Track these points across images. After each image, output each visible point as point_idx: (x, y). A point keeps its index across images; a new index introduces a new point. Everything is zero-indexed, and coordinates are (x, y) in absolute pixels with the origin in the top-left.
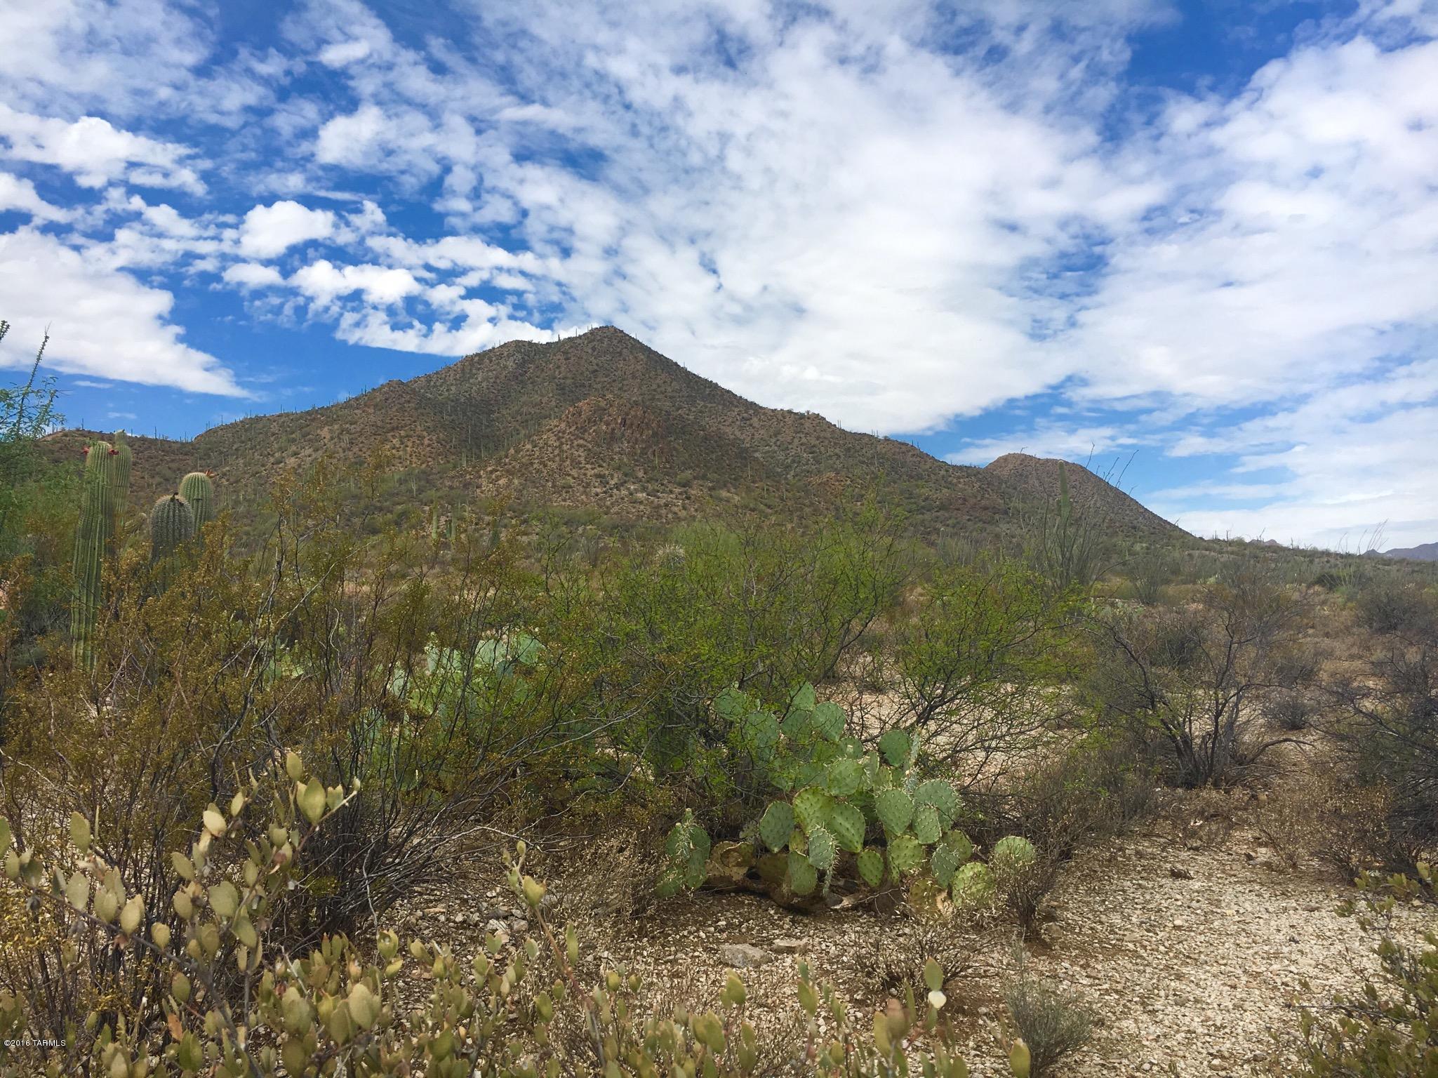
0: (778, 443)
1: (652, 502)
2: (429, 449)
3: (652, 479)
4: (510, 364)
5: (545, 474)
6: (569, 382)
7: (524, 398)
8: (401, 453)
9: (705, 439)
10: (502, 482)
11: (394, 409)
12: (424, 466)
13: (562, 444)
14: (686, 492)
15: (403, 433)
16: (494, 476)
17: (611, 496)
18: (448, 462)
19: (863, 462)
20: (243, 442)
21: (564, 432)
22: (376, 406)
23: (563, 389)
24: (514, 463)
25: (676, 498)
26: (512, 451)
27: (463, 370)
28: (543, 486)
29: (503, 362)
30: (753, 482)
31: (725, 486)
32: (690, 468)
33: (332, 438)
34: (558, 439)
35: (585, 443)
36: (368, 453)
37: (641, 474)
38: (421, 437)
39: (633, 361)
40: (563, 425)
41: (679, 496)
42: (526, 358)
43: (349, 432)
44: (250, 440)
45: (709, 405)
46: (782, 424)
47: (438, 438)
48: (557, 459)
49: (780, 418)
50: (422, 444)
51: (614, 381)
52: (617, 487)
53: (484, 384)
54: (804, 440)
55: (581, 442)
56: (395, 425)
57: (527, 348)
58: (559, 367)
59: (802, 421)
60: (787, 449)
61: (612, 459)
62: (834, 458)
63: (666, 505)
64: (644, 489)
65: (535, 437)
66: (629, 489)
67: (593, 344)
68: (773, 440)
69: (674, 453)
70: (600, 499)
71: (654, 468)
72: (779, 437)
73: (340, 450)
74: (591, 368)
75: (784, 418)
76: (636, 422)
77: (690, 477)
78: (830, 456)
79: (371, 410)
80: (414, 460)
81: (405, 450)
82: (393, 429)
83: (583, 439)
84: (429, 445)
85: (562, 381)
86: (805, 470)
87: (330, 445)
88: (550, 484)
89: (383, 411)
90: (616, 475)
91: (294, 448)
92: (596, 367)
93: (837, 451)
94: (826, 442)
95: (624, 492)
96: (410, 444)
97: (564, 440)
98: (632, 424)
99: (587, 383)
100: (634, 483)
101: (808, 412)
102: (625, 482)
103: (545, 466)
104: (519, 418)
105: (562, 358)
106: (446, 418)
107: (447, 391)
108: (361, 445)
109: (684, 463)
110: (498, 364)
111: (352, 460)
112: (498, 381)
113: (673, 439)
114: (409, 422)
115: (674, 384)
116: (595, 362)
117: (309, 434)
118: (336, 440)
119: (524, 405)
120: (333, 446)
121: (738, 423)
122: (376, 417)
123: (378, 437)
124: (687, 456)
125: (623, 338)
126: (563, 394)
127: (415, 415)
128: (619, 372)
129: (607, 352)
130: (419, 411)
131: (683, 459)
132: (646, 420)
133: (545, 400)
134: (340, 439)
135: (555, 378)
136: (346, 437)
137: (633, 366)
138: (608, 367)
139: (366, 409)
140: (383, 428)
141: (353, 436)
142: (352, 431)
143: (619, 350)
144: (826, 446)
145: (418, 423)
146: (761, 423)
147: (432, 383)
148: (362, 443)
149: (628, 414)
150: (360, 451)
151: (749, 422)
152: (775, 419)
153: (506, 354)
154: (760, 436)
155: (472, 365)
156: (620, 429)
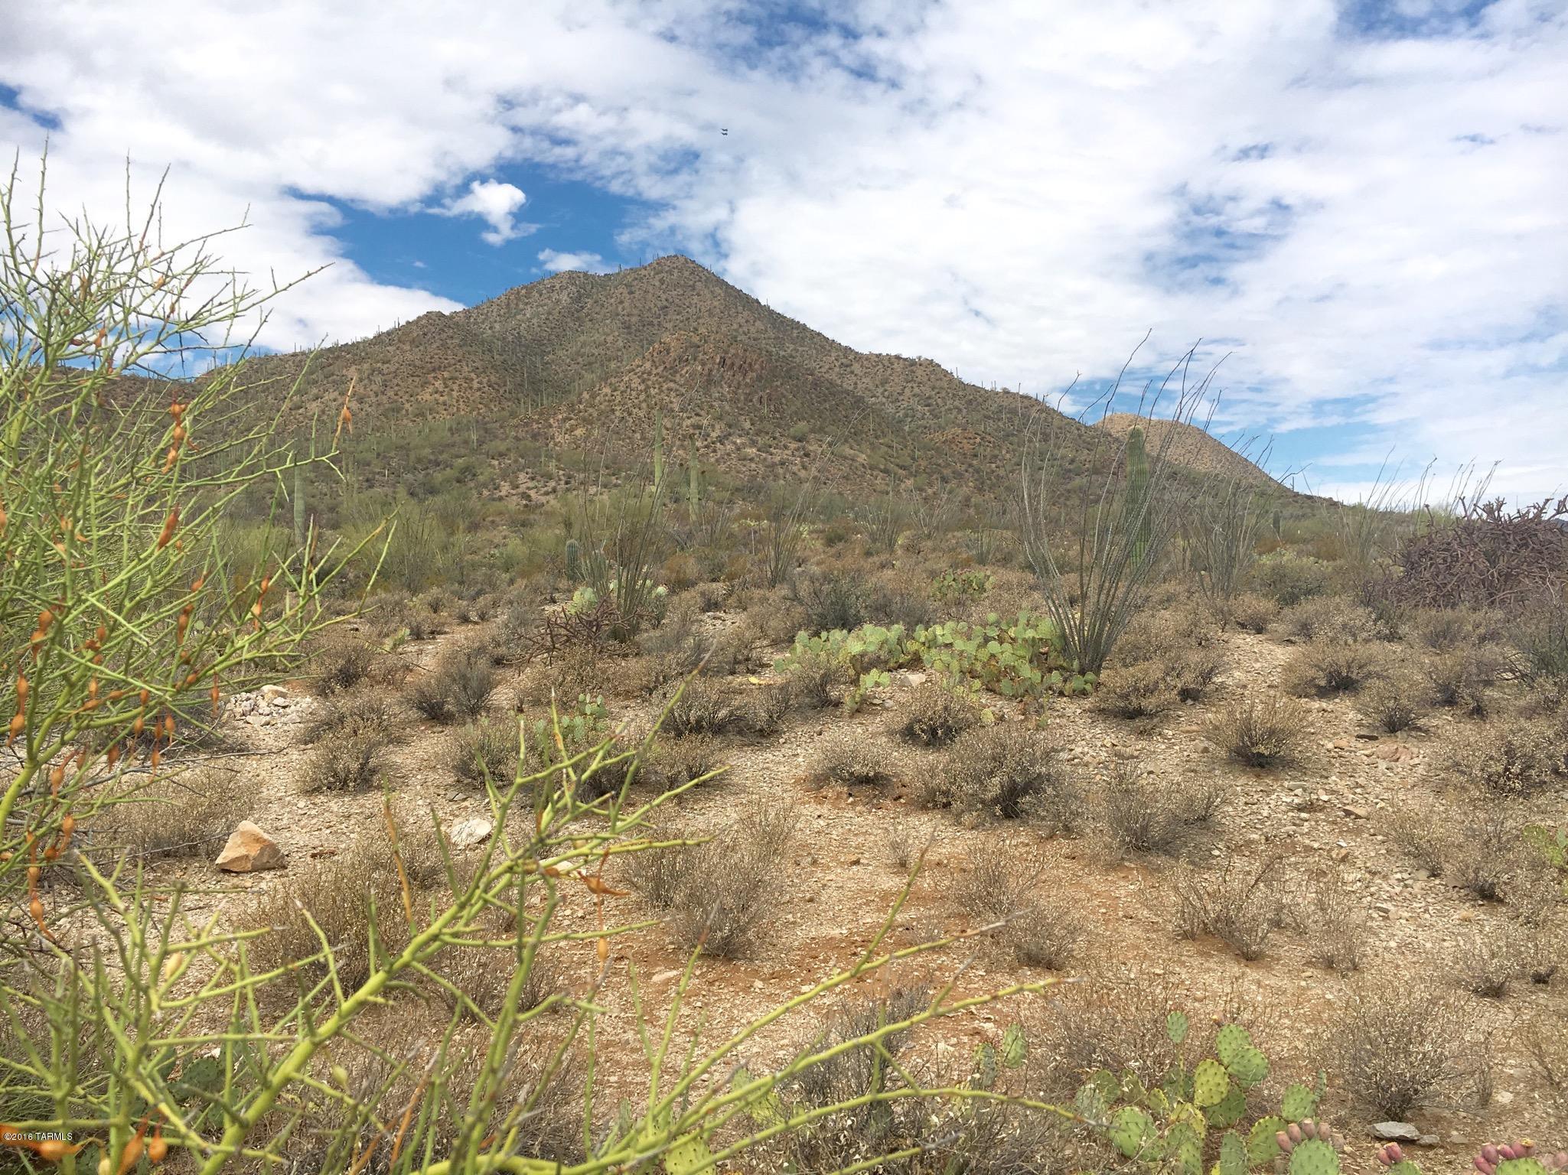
0: (886, 393)
1: (765, 459)
2: (479, 393)
3: (761, 431)
4: (564, 297)
5: (630, 423)
6: (634, 319)
7: (582, 338)
8: (446, 398)
9: (816, 385)
10: (579, 432)
11: (434, 346)
12: (475, 413)
13: (648, 387)
14: (804, 449)
15: (446, 374)
16: (567, 425)
17: (715, 451)
18: (503, 409)
19: (989, 417)
21: (650, 374)
22: (413, 341)
23: (629, 328)
24: (591, 410)
25: (793, 455)
26: (586, 396)
27: (508, 305)
28: (629, 438)
29: (555, 296)
30: (877, 437)
31: (846, 441)
32: (804, 419)
33: (361, 380)
34: (643, 381)
35: (677, 387)
36: (406, 397)
37: (747, 425)
38: (470, 380)
39: (709, 296)
40: (648, 365)
41: (796, 453)
42: (582, 291)
43: (381, 373)
45: (801, 349)
46: (889, 371)
47: (489, 381)
48: (644, 405)
49: (887, 364)
50: (471, 388)
51: (687, 319)
52: (721, 440)
53: (535, 321)
54: (916, 390)
55: (672, 385)
56: (436, 365)
57: (583, 279)
58: (621, 302)
59: (914, 368)
60: (897, 400)
61: (712, 406)
62: (955, 412)
63: (782, 464)
64: (753, 443)
65: (613, 380)
66: (735, 443)
67: (661, 275)
68: (880, 390)
69: (783, 400)
70: (702, 455)
71: (761, 419)
72: (887, 386)
73: (372, 394)
74: (659, 304)
75: (892, 364)
76: (738, 362)
77: (806, 429)
78: (950, 409)
79: (407, 347)
80: (462, 406)
81: (449, 394)
82: (434, 370)
83: (675, 382)
84: (479, 389)
85: (626, 318)
86: (920, 426)
87: (359, 388)
88: (638, 436)
89: (421, 348)
90: (717, 427)
91: (315, 391)
92: (665, 303)
93: (957, 403)
94: (943, 393)
95: (729, 447)
96: (455, 387)
97: (650, 383)
98: (733, 364)
99: (656, 322)
100: (740, 436)
101: (919, 358)
102: (730, 435)
103: (630, 414)
104: (580, 360)
105: (625, 291)
106: (496, 357)
107: (490, 328)
108: (396, 388)
109: (796, 413)
110: (549, 298)
111: (387, 406)
112: (551, 317)
113: (779, 383)
114: (453, 362)
115: (758, 323)
116: (664, 297)
117: (333, 374)
118: (366, 381)
119: (584, 345)
120: (362, 391)
121: (837, 369)
122: (413, 355)
123: (417, 379)
124: (798, 404)
125: (697, 270)
126: (630, 333)
127: (460, 353)
128: (693, 308)
129: (677, 285)
130: (465, 349)
131: (793, 408)
132: (749, 360)
133: (610, 339)
134: (370, 380)
135: (618, 315)
136: (378, 379)
137: (709, 302)
138: (680, 303)
139: (401, 345)
140: (423, 368)
141: (386, 377)
142: (385, 372)
143: (691, 283)
144: (943, 398)
145: (464, 363)
146: (865, 370)
147: (472, 320)
148: (398, 385)
149: (727, 353)
150: (396, 395)
151: (848, 369)
152: (881, 366)
153: (558, 287)
154: (864, 386)
155: (518, 299)
156: (718, 370)
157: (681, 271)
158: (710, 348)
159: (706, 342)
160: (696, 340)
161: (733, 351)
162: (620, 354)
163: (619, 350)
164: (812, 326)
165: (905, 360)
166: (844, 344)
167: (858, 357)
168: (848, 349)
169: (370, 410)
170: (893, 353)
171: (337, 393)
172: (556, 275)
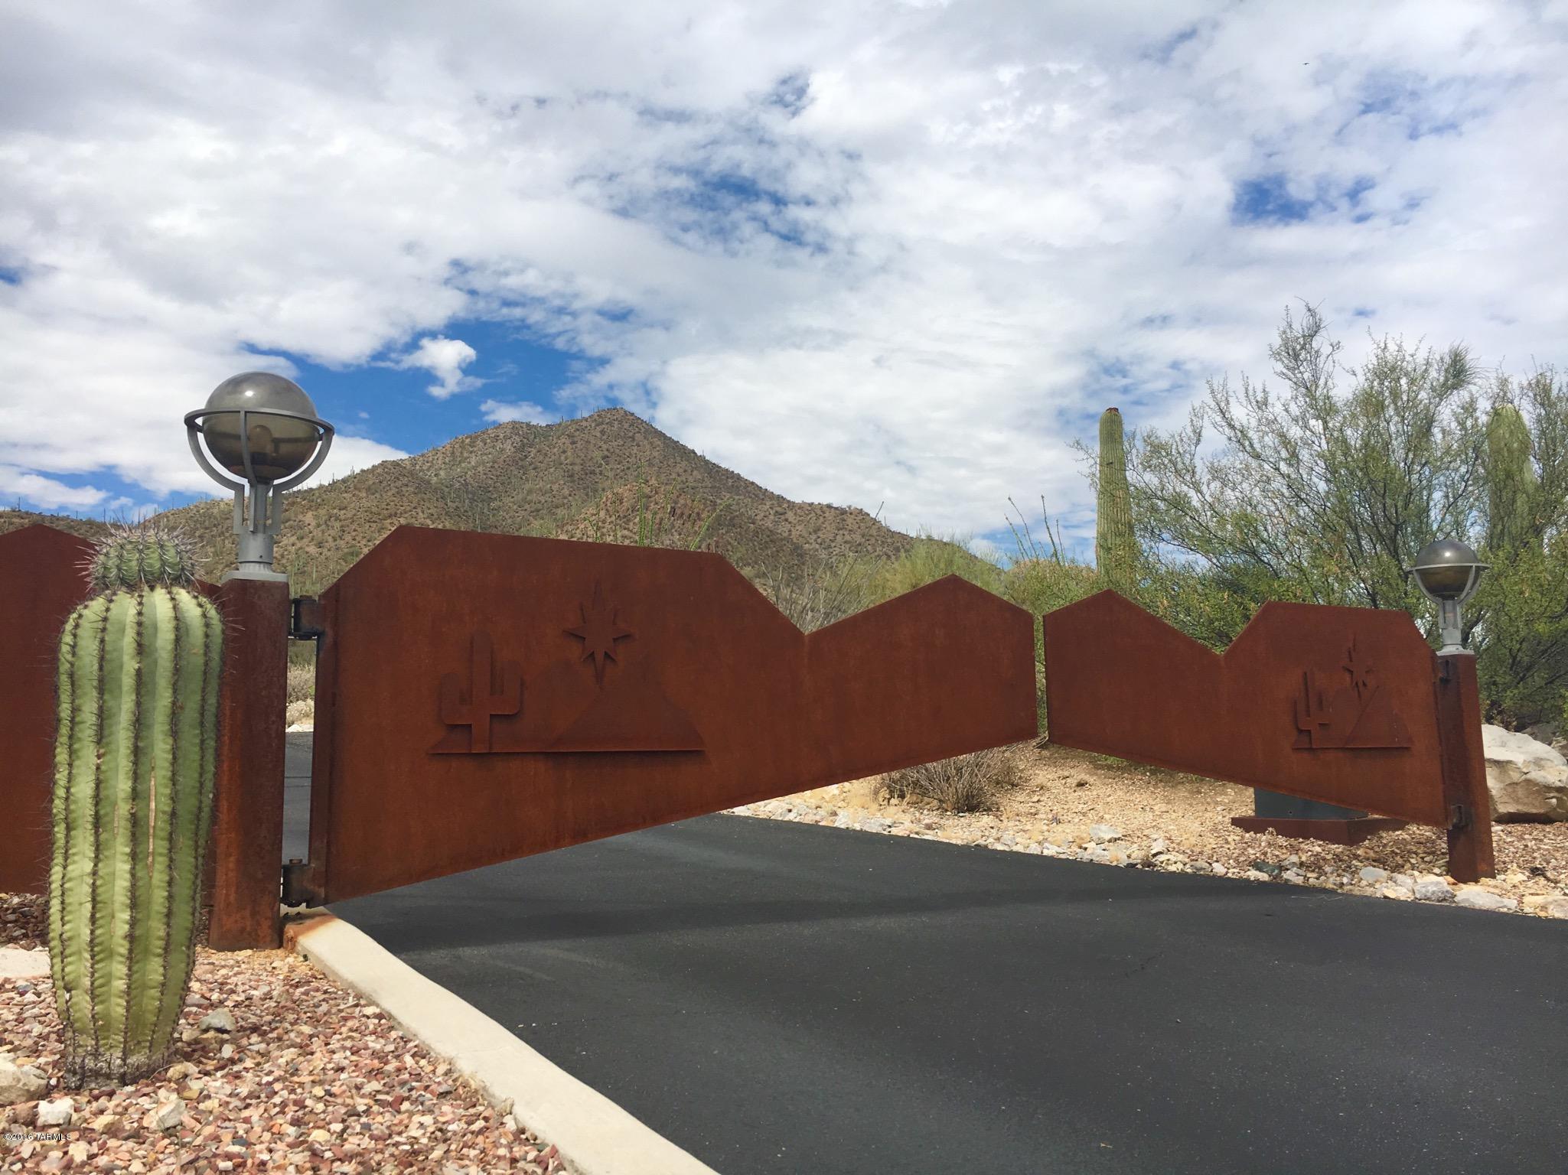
0: (819, 541)
4: (508, 446)
6: (577, 468)
7: (527, 486)
11: (390, 494)
13: (604, 534)
15: (402, 521)
20: (206, 528)
21: (604, 522)
22: (368, 489)
23: (572, 476)
27: (453, 453)
29: (499, 445)
32: (749, 564)
33: (319, 525)
34: (599, 529)
35: (631, 534)
36: (364, 542)
39: (648, 447)
40: (602, 514)
42: (525, 441)
43: (337, 519)
44: (215, 526)
45: (737, 497)
46: (821, 518)
49: (819, 512)
51: (628, 468)
53: (480, 469)
54: (848, 538)
55: (626, 532)
56: (392, 511)
57: (525, 430)
58: (564, 452)
59: (844, 517)
60: (829, 547)
65: (570, 528)
67: (601, 427)
68: (814, 537)
69: (729, 547)
72: (820, 534)
73: (330, 539)
74: (601, 454)
75: (824, 512)
76: (687, 512)
79: (363, 494)
82: (390, 516)
83: (628, 529)
85: (570, 467)
87: (317, 533)
89: (377, 495)
92: (606, 453)
94: (873, 541)
97: (605, 530)
98: (682, 514)
99: (597, 470)
101: (849, 507)
104: (527, 506)
105: (568, 442)
106: (449, 504)
107: (436, 475)
108: (354, 534)
109: (741, 559)
110: (494, 447)
111: (346, 550)
112: (496, 466)
113: (724, 531)
114: (408, 508)
115: (695, 472)
116: (605, 447)
117: (289, 520)
118: (323, 527)
119: (530, 492)
120: (320, 534)
121: (772, 517)
122: (368, 502)
123: (374, 525)
124: (743, 550)
125: (635, 421)
126: (573, 481)
127: (415, 501)
128: (633, 459)
129: (617, 437)
130: (419, 496)
131: (739, 555)
132: (696, 511)
133: (555, 487)
134: (328, 526)
135: (561, 464)
136: (337, 524)
137: (648, 453)
138: (621, 453)
139: (357, 492)
140: (379, 514)
141: (344, 523)
142: (342, 517)
143: (631, 434)
144: (873, 545)
145: (419, 510)
146: (798, 518)
147: (418, 467)
148: (355, 530)
149: (676, 503)
150: (354, 540)
151: (783, 517)
152: (813, 514)
153: (502, 436)
154: (798, 533)
155: (462, 447)
156: (669, 519)
157: (620, 422)
158: (660, 498)
159: (657, 493)
160: (647, 490)
161: (682, 502)
162: (566, 501)
163: (565, 498)
164: (744, 475)
165: (836, 509)
166: (777, 492)
167: (792, 505)
168: (780, 499)
169: (329, 554)
170: (825, 502)
171: (294, 538)
172: (499, 426)
